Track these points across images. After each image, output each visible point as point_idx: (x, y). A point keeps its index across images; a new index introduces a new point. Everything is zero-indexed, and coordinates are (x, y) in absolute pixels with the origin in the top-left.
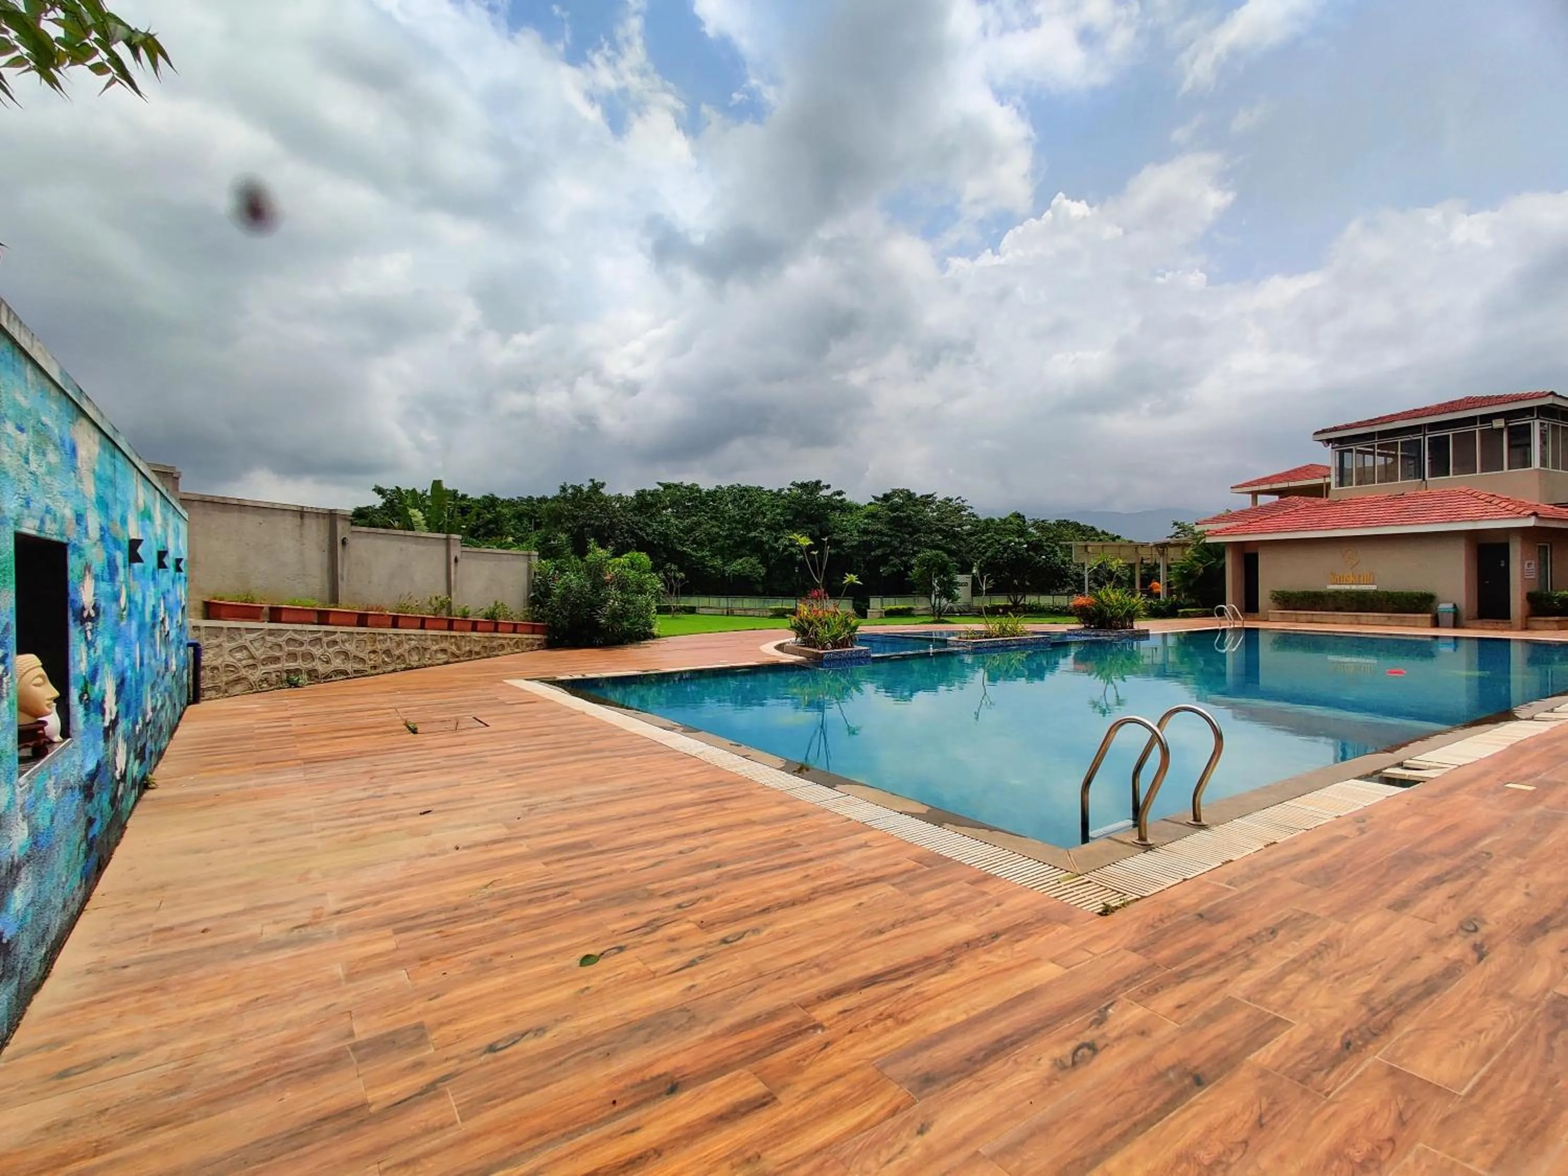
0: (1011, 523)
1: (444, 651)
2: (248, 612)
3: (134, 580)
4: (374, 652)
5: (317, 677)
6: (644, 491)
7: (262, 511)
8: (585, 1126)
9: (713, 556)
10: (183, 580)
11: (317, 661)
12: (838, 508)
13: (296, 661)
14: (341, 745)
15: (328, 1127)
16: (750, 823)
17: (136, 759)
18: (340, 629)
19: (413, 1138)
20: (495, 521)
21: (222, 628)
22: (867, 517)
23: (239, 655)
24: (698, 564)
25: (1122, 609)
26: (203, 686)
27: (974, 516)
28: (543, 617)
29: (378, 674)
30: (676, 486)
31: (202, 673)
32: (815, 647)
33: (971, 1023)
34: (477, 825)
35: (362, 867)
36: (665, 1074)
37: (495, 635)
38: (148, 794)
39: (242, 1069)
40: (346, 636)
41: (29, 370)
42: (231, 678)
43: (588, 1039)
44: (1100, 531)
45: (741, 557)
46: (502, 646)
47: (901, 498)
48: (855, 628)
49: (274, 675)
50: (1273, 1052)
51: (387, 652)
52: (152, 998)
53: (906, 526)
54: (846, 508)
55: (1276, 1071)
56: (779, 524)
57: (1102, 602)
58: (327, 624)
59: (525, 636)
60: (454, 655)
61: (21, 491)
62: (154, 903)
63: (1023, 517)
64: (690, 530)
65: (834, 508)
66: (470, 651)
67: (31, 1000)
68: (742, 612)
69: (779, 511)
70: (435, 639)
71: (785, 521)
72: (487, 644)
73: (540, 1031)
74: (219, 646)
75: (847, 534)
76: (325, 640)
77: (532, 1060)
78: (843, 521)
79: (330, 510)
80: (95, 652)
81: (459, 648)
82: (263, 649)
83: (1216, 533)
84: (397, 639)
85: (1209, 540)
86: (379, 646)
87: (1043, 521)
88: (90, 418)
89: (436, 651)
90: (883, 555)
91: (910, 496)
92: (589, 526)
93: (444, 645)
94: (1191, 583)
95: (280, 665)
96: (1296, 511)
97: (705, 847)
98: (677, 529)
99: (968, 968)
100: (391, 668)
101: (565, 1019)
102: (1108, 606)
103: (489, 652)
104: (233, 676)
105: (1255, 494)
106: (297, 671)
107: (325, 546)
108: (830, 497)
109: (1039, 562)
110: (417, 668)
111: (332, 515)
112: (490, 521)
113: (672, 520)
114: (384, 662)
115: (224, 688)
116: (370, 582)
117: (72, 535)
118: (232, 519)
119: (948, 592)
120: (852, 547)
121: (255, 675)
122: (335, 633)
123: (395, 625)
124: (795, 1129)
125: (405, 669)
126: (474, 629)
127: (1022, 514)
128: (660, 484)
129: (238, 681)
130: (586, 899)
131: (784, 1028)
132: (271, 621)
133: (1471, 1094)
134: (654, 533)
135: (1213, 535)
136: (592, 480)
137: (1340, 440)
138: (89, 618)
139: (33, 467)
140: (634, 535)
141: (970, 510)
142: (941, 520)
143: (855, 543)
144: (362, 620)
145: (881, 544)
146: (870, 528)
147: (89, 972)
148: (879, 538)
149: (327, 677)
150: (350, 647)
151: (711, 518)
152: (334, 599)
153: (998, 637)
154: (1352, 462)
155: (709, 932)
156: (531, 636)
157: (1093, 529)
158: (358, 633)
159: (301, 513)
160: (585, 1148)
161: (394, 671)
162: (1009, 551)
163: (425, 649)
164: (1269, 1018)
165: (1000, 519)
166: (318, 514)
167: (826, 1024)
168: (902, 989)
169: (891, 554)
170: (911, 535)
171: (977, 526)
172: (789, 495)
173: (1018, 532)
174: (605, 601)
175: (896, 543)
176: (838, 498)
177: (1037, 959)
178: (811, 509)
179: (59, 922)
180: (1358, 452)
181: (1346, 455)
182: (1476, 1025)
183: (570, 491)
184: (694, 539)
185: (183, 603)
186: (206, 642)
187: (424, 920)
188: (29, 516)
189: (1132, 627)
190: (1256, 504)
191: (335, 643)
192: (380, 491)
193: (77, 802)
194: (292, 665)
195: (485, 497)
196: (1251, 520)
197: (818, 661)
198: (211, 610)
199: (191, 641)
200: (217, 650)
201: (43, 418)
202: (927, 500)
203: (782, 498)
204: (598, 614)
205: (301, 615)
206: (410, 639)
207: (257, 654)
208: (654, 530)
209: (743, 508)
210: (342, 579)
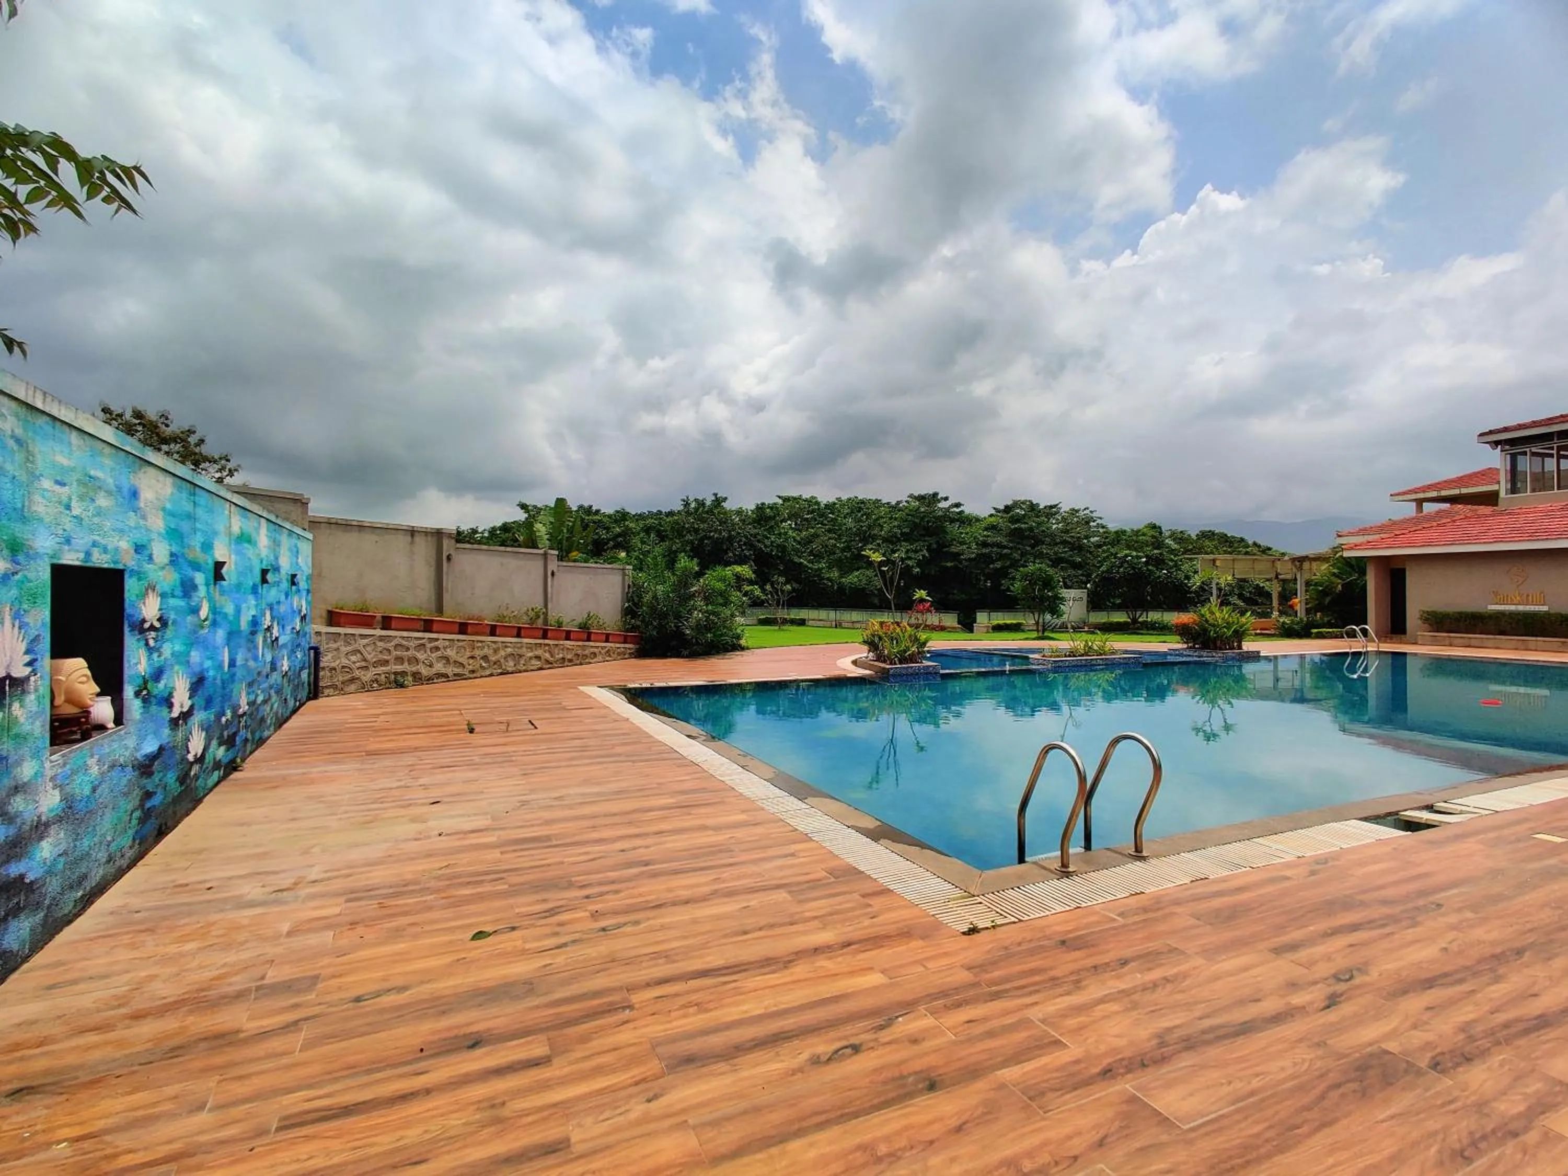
0: (1144, 535)
1: (538, 658)
2: (364, 620)
3: (221, 595)
4: (472, 657)
5: (420, 679)
6: (763, 504)
7: (379, 531)
8: (388, 1066)
9: (829, 568)
10: (304, 593)
11: (421, 664)
12: (958, 520)
13: (402, 664)
14: (404, 740)
15: (203, 1045)
16: (704, 828)
17: (220, 745)
18: (442, 636)
19: (259, 1059)
20: (622, 534)
21: (339, 634)
22: (986, 529)
23: (353, 658)
24: (815, 576)
25: (1228, 629)
26: (321, 684)
27: (1103, 527)
28: (634, 628)
29: (475, 678)
30: (795, 499)
31: (321, 673)
32: (884, 662)
33: (760, 1018)
34: (469, 816)
35: (356, 845)
36: (477, 1032)
37: (587, 643)
38: (236, 775)
39: (170, 996)
40: (447, 643)
41: (74, 436)
42: (346, 678)
43: (439, 998)
44: (1250, 542)
45: (857, 570)
46: (595, 654)
47: (1022, 509)
48: (924, 644)
49: (383, 676)
50: (1025, 1070)
51: (485, 658)
52: (143, 937)
53: (1028, 537)
54: (965, 520)
55: (1014, 1086)
56: (896, 537)
57: (1207, 621)
58: (431, 632)
59: (618, 645)
60: (548, 662)
61: (61, 532)
62: (186, 864)
63: (1160, 528)
64: (809, 541)
65: (952, 521)
66: (563, 659)
67: (61, 930)
68: (850, 625)
69: (896, 523)
70: (530, 647)
71: (902, 534)
72: (579, 652)
73: (404, 988)
74: (337, 649)
75: (965, 547)
76: (429, 645)
77: (382, 1011)
78: (962, 533)
79: (438, 529)
80: (159, 656)
81: (552, 656)
82: (374, 653)
83: (1355, 547)
84: (494, 646)
85: (1346, 554)
86: (477, 653)
87: (1181, 532)
88: (156, 466)
89: (531, 658)
90: (1002, 568)
91: (1033, 507)
92: (710, 538)
93: (539, 652)
94: (1328, 600)
95: (389, 668)
96: (1454, 521)
97: (647, 847)
98: (795, 540)
99: (800, 970)
100: (488, 672)
101: (429, 981)
102: (1214, 625)
103: (581, 659)
104: (349, 676)
105: (1420, 502)
106: (403, 674)
107: (433, 563)
108: (948, 509)
109: (1159, 577)
110: (512, 673)
111: (439, 534)
112: (619, 535)
113: (790, 532)
114: (481, 667)
115: (340, 686)
116: (473, 594)
117: (129, 561)
118: (352, 538)
119: (1053, 605)
120: (970, 560)
121: (367, 676)
122: (437, 640)
123: (493, 633)
124: (548, 1086)
125: (501, 674)
126: (568, 638)
127: (1158, 524)
128: (779, 497)
129: (353, 680)
130: (514, 886)
131: (599, 1005)
132: (383, 628)
133: (1193, 1129)
134: (772, 545)
135: (1351, 549)
136: (715, 495)
137: (1512, 442)
138: (152, 628)
139: (76, 511)
140: (751, 546)
141: (1099, 521)
142: (1067, 532)
143: (973, 556)
144: (463, 628)
145: (1002, 557)
146: (989, 540)
147: (112, 913)
148: (999, 550)
149: (430, 680)
150: (450, 653)
151: (829, 531)
152: (440, 610)
153: (1082, 655)
154: (1526, 464)
155: (596, 921)
156: (622, 645)
157: (1242, 540)
158: (458, 640)
159: (413, 532)
160: (377, 1082)
161: (491, 675)
162: (1126, 565)
163: (520, 656)
164: (1053, 1039)
165: (1133, 530)
166: (426, 533)
167: (637, 1006)
168: (725, 983)
169: (1011, 566)
170: (1033, 547)
171: (1107, 538)
172: (906, 508)
173: (1153, 544)
174: (690, 612)
175: (1016, 556)
176: (957, 510)
177: (871, 969)
178: (928, 522)
179: (101, 872)
180: (1534, 454)
181: (1520, 458)
182: (1259, 1069)
183: (693, 505)
184: (811, 551)
185: (304, 612)
186: (326, 646)
187: (372, 893)
188: (69, 551)
189: (1240, 647)
190: (1422, 512)
191: (437, 649)
192: (523, 506)
193: (128, 777)
194: (399, 668)
195: (617, 512)
196: (1397, 533)
197: (885, 676)
198: (333, 618)
199: (312, 645)
200: (335, 653)
201: (92, 473)
202: (1051, 511)
203: (899, 511)
204: (684, 625)
205: (408, 623)
206: (506, 647)
207: (369, 657)
208: (772, 542)
209: (860, 521)
210: (447, 591)
